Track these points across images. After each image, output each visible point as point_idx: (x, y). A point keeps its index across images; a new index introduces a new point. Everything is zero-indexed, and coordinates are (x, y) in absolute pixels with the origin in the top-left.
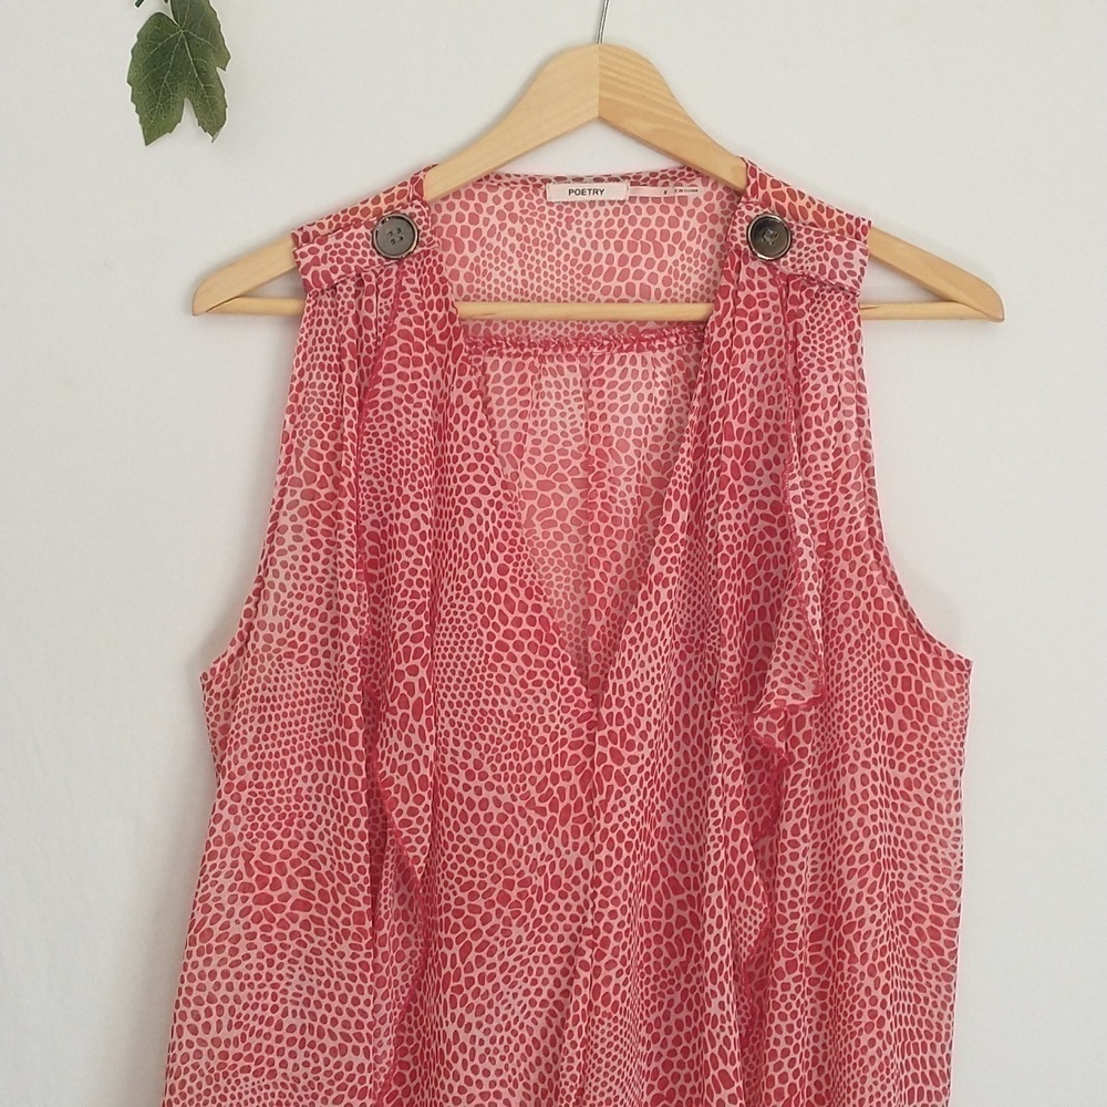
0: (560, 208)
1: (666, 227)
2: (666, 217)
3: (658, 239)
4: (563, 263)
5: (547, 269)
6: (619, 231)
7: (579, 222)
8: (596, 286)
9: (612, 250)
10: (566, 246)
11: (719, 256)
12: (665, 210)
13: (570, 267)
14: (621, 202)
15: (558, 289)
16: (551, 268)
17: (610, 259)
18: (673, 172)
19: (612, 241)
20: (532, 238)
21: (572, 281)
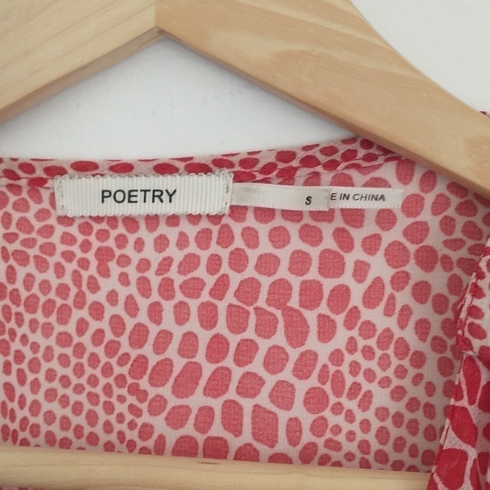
0: (86, 228)
1: (313, 274)
2: (314, 252)
3: (294, 302)
4: (90, 348)
5: (55, 364)
6: (210, 281)
7: (124, 261)
8: (157, 406)
9: (193, 325)
10: (97, 311)
11: (438, 345)
12: (311, 235)
13: (104, 359)
14: (215, 219)
15: (77, 408)
16: (64, 361)
17: (189, 343)
18: (329, 150)
19: (194, 305)
20: (24, 294)
21: (108, 389)
